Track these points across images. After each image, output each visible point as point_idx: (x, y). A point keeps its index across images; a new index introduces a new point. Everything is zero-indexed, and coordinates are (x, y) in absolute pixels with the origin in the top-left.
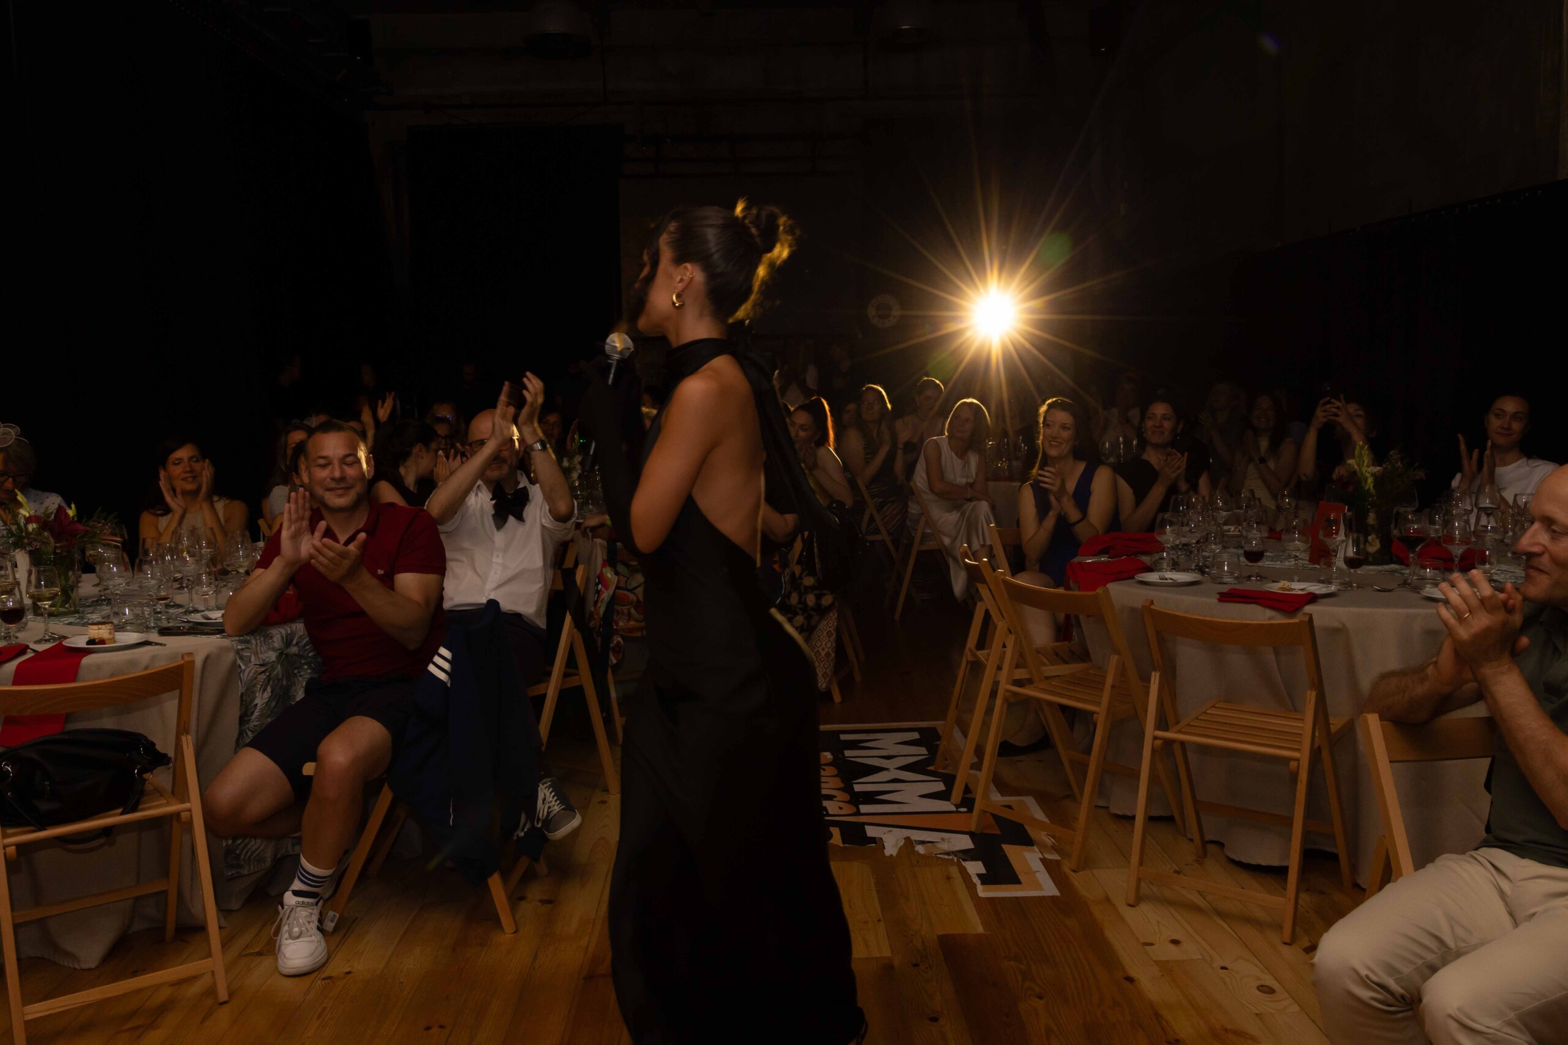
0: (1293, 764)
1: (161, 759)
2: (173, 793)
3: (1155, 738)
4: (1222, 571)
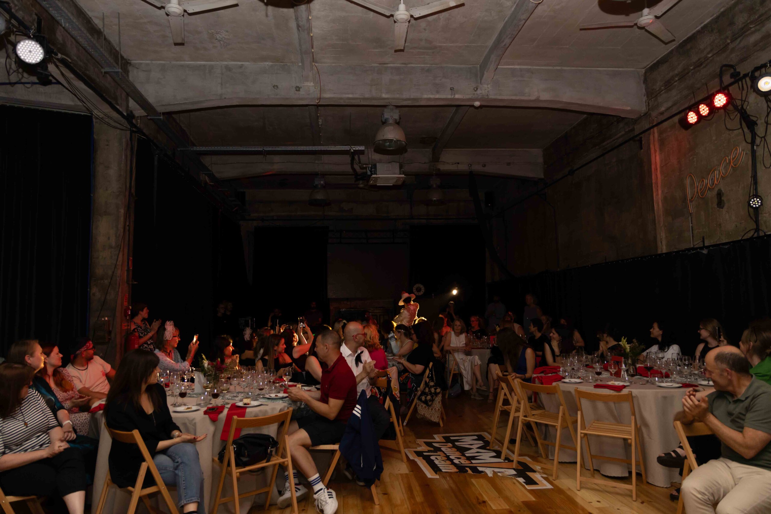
1: (275, 444)
2: (282, 456)
3: (581, 433)
4: (589, 379)
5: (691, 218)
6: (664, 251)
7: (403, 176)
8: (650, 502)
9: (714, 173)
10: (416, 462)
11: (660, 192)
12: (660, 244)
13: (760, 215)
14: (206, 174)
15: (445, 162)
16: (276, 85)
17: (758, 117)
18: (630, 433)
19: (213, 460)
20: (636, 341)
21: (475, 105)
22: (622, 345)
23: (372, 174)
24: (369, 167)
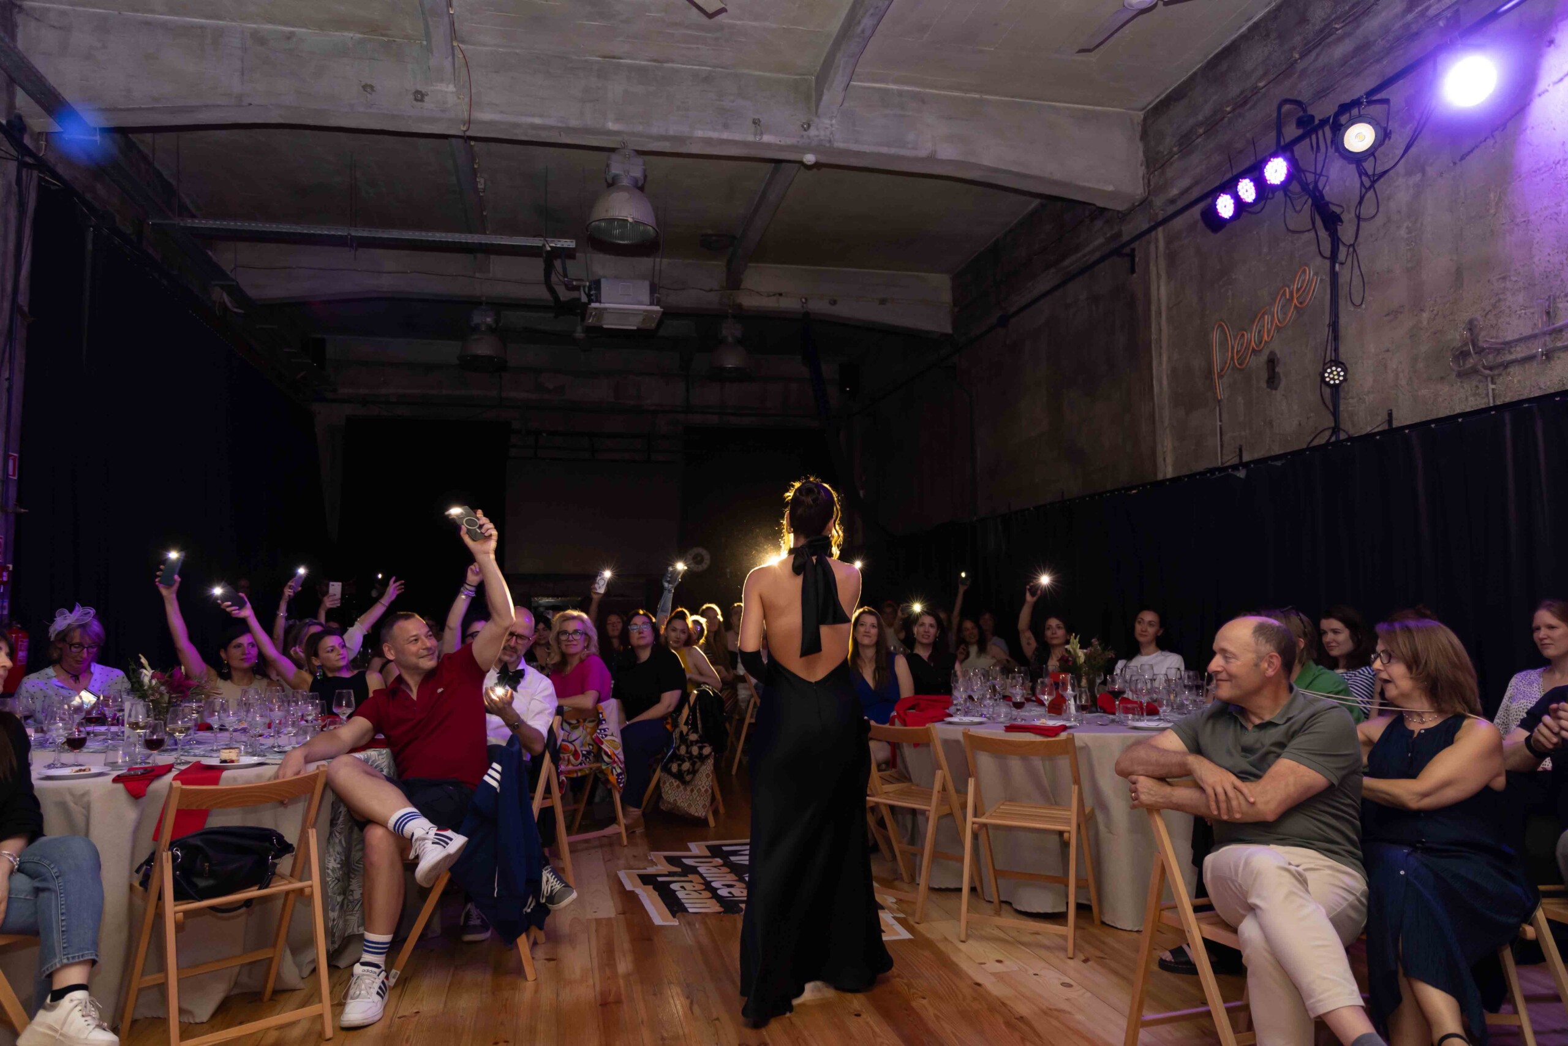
0: (1066, 835)
1: (285, 848)
2: (291, 875)
3: (973, 823)
4: (999, 716)
5: (1220, 410)
6: (1169, 476)
7: (657, 308)
8: (1102, 958)
9: (1262, 319)
10: (637, 895)
11: (1165, 358)
12: (1162, 462)
13: (1342, 402)
14: (222, 287)
15: (753, 291)
16: (369, 83)
17: (1345, 206)
18: (1068, 822)
19: (131, 887)
20: (1097, 643)
21: (805, 160)
22: (1071, 650)
23: (590, 301)
24: (584, 287)
